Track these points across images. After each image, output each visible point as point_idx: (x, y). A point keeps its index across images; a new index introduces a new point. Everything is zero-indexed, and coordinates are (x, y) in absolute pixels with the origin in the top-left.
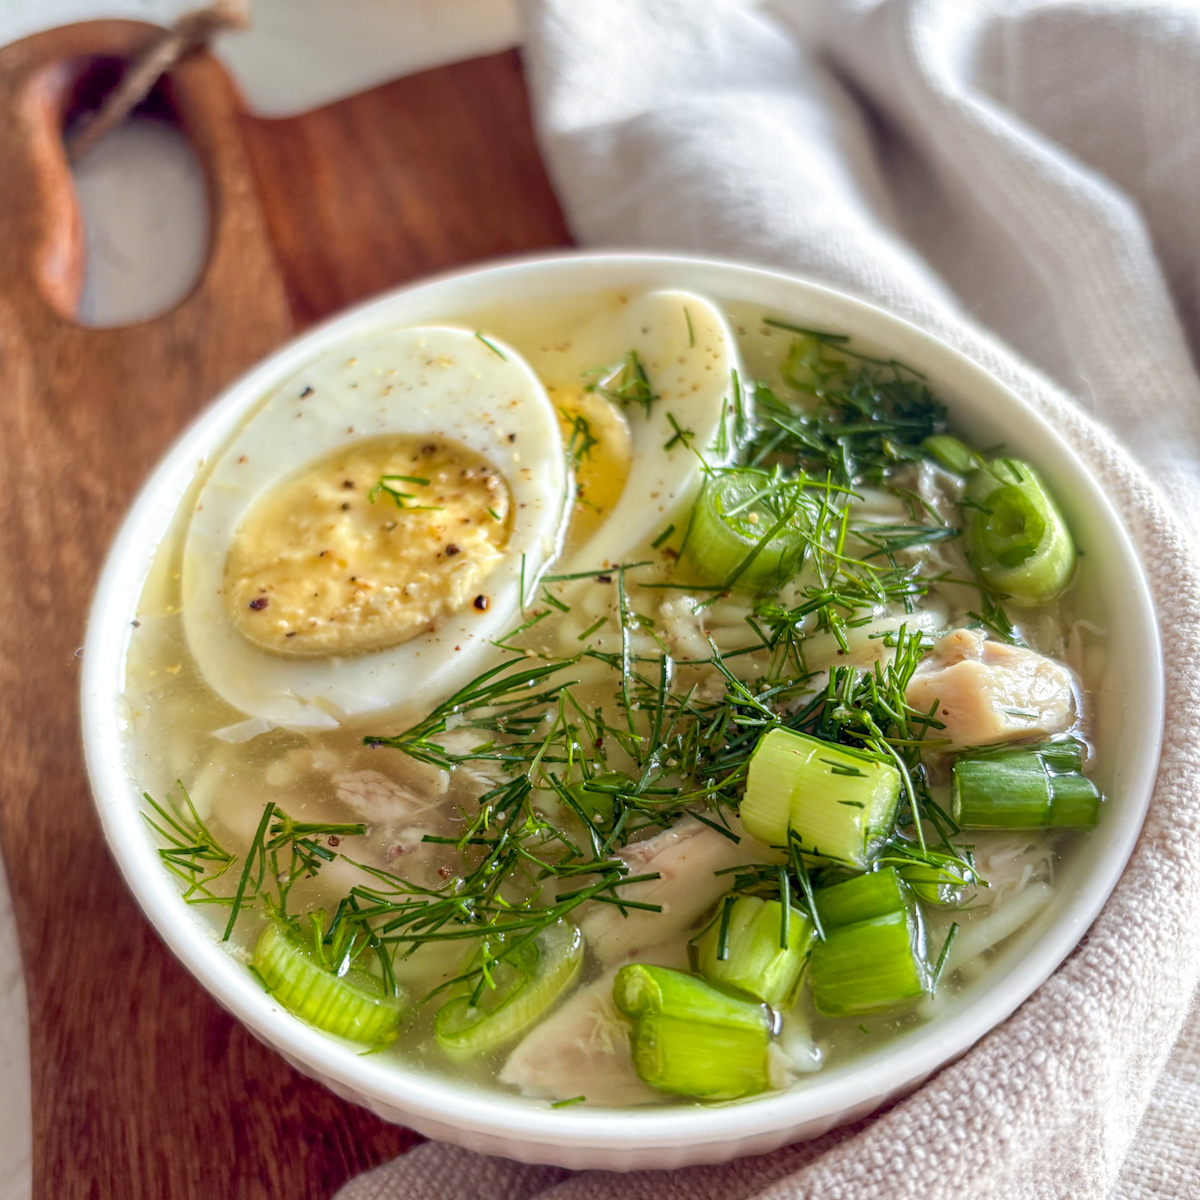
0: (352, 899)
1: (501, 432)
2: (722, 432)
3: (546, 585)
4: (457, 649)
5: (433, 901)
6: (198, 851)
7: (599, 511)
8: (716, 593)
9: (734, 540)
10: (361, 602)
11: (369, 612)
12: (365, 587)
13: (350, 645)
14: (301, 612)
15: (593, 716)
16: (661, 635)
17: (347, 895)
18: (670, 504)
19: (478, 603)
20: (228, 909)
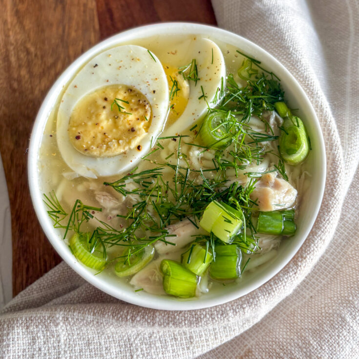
1: (152, 89)
2: (216, 97)
3: (158, 140)
4: (131, 161)
5: (118, 234)
8: (206, 149)
9: (213, 138)
11: (108, 147)
12: (108, 138)
14: (89, 143)
15: (166, 183)
16: (188, 161)
17: (96, 229)
18: (197, 118)
19: (139, 148)
20: (65, 230)
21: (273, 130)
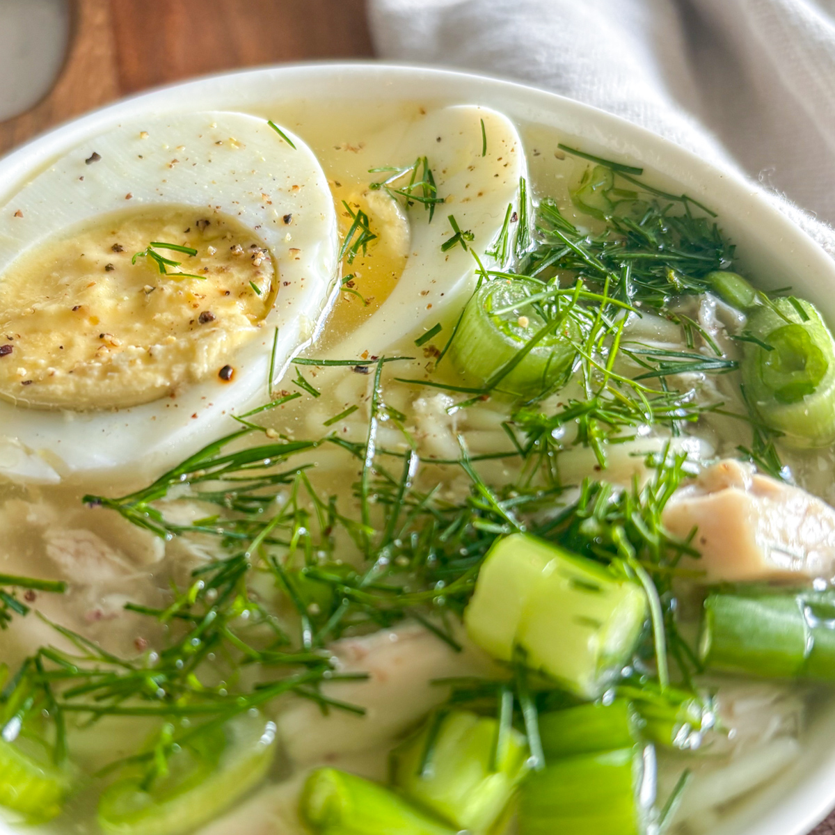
0: (37, 661)
1: (278, 214)
2: (503, 237)
3: (300, 367)
4: (194, 416)
5: (122, 672)
7: (367, 303)
8: (475, 396)
9: (499, 341)
10: (104, 359)
11: (110, 369)
12: (112, 345)
13: (85, 400)
14: (43, 362)
15: (326, 503)
16: (411, 430)
17: (32, 653)
18: (440, 303)
19: (224, 374)
21: (716, 342)
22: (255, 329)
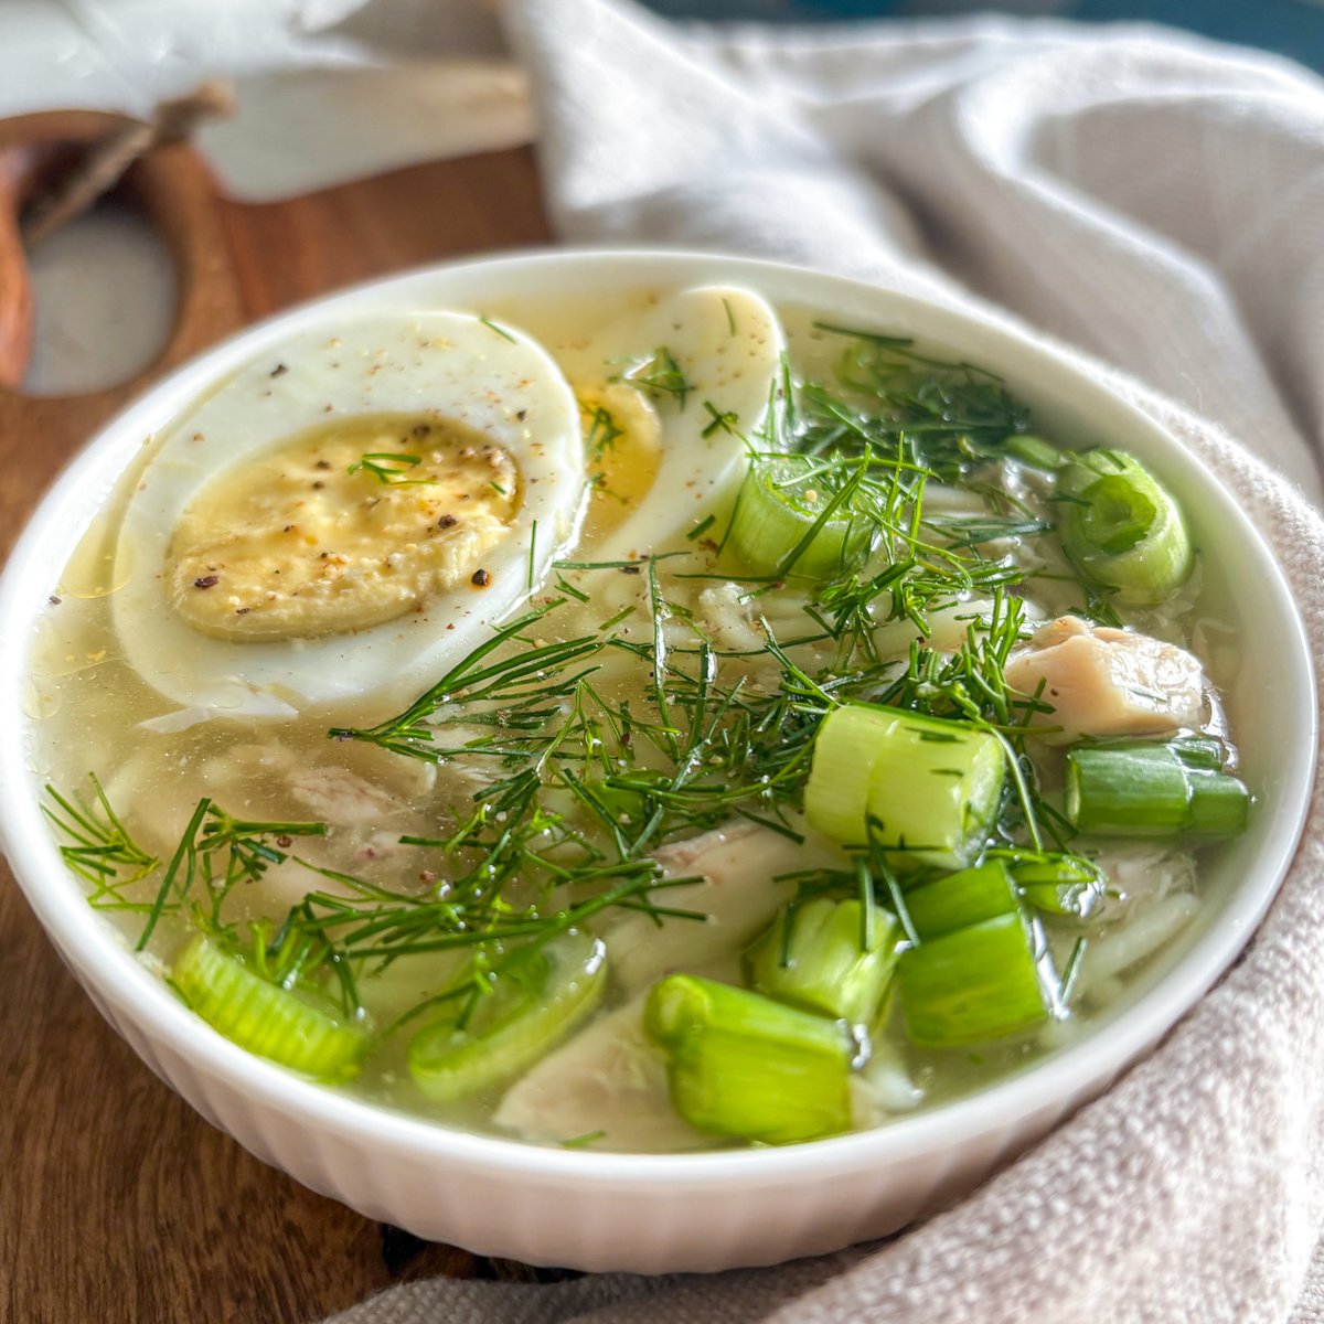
0: (306, 909)
1: (509, 412)
2: (771, 415)
3: (560, 571)
5: (410, 908)
6: (108, 852)
7: (625, 501)
8: (766, 585)
9: (787, 518)
10: (333, 577)
11: (341, 586)
12: (339, 562)
13: (317, 622)
14: (258, 589)
15: (617, 710)
16: (702, 624)
17: (299, 901)
18: (710, 491)
19: (479, 580)
20: (144, 918)
21: (1026, 506)
22: (506, 529)
